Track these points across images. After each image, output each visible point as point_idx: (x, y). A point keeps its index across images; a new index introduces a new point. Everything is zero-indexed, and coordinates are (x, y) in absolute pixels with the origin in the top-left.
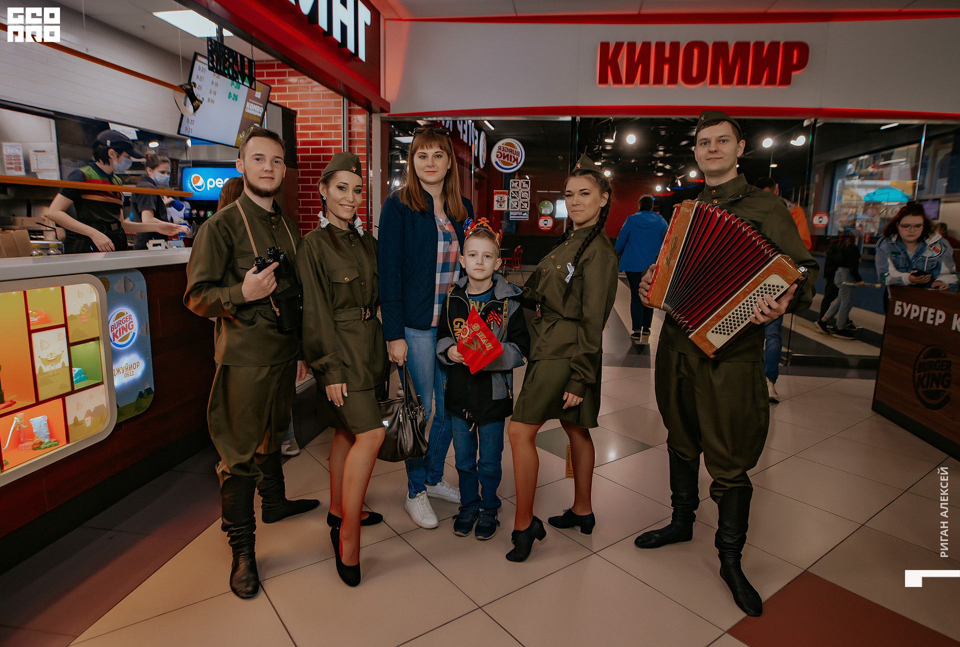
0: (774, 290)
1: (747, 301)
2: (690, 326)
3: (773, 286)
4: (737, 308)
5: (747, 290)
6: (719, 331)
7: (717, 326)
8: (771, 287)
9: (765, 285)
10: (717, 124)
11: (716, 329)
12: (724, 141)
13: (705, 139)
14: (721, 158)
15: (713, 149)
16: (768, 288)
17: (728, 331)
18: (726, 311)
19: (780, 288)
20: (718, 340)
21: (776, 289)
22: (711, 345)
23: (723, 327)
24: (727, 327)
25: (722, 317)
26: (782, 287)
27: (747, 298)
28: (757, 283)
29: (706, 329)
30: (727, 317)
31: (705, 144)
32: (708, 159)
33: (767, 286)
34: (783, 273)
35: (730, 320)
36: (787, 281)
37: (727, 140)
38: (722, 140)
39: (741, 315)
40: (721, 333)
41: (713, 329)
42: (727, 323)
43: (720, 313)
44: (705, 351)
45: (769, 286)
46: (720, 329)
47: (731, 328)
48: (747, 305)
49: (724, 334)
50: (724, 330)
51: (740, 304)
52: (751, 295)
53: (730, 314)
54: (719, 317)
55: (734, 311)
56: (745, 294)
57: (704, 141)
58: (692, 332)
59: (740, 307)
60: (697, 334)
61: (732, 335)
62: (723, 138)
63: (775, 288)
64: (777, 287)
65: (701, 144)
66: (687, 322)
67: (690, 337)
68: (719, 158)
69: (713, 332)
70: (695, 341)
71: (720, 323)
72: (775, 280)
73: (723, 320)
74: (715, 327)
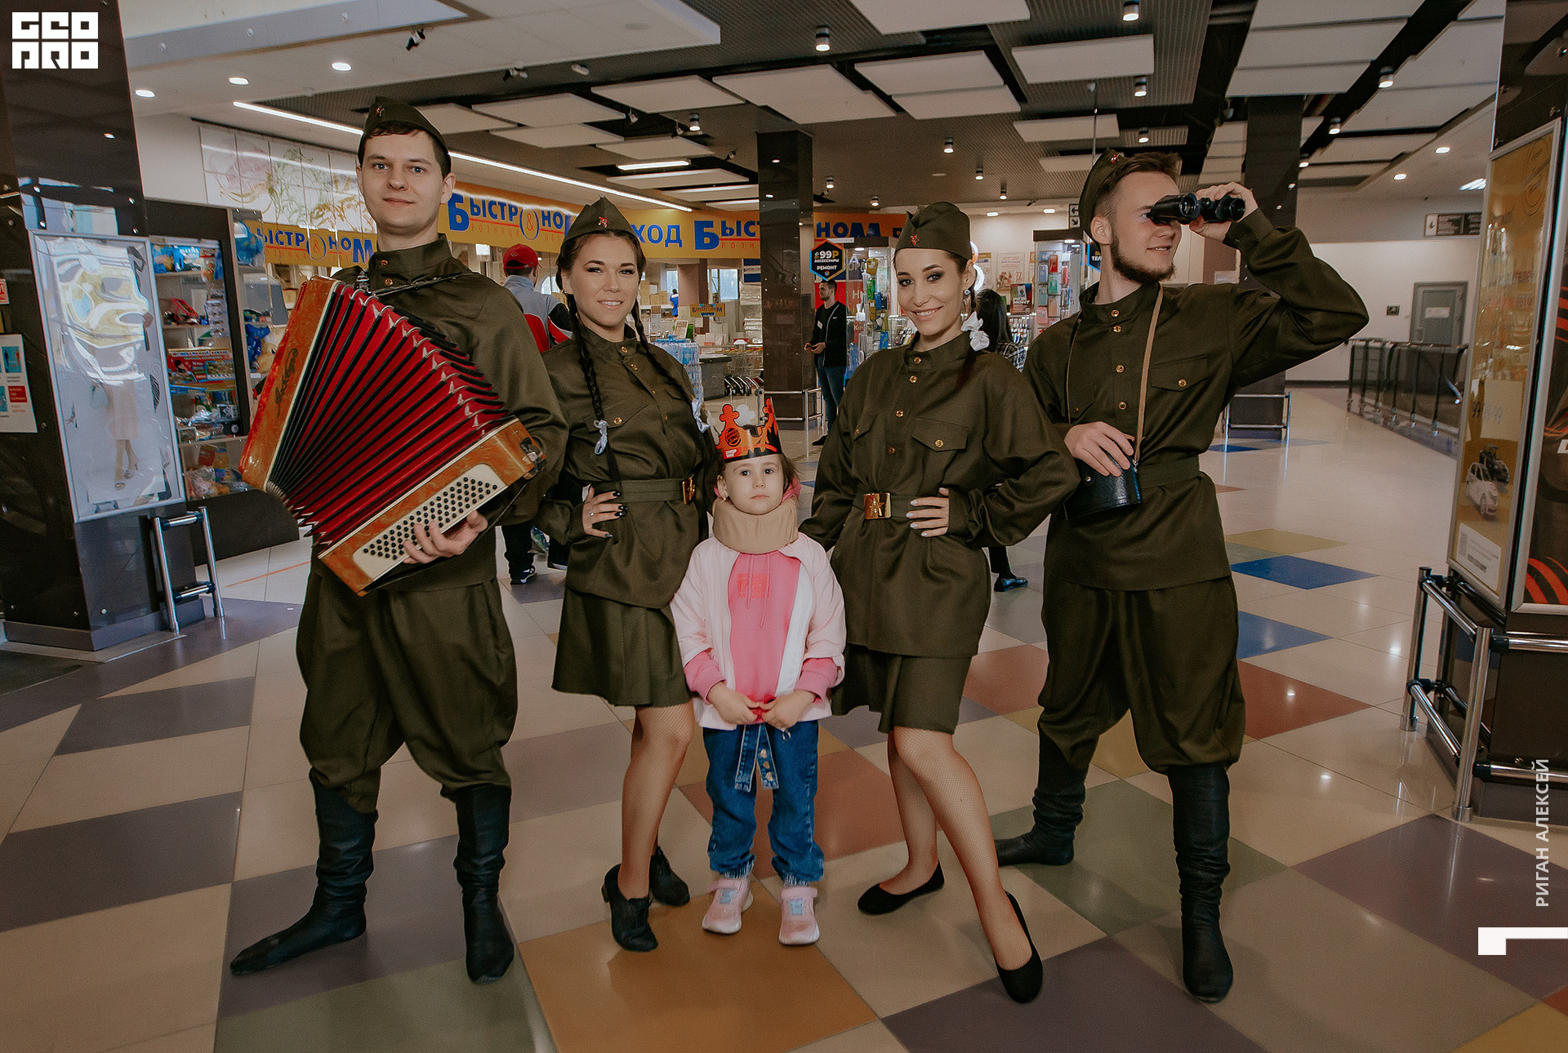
0: (481, 491)
3: (480, 483)
4: (413, 513)
6: (376, 551)
7: (373, 541)
8: (476, 485)
9: (466, 480)
11: (372, 546)
12: (418, 169)
13: (382, 158)
14: (413, 203)
15: (397, 183)
16: (470, 485)
17: (394, 552)
18: (392, 517)
19: (490, 488)
20: (374, 566)
21: (485, 489)
22: (361, 575)
23: (386, 544)
24: (393, 545)
25: (384, 527)
26: (495, 487)
27: (433, 498)
28: (454, 473)
29: (355, 544)
30: (393, 527)
31: (381, 166)
32: (386, 200)
33: (469, 483)
34: (498, 465)
35: (400, 534)
36: (503, 478)
37: (425, 170)
38: (416, 168)
40: (379, 555)
41: (366, 546)
42: (393, 539)
43: (381, 519)
45: (473, 482)
46: (379, 548)
48: (432, 510)
49: (386, 557)
50: (387, 550)
51: (420, 508)
52: (440, 494)
53: (400, 522)
54: (379, 526)
55: (406, 518)
56: (430, 490)
57: (381, 161)
58: (327, 547)
60: (334, 552)
62: (417, 164)
64: (486, 485)
65: (374, 165)
66: (315, 523)
67: (322, 556)
68: (408, 203)
69: (366, 551)
71: (380, 537)
72: (482, 473)
73: (386, 532)
74: (370, 543)
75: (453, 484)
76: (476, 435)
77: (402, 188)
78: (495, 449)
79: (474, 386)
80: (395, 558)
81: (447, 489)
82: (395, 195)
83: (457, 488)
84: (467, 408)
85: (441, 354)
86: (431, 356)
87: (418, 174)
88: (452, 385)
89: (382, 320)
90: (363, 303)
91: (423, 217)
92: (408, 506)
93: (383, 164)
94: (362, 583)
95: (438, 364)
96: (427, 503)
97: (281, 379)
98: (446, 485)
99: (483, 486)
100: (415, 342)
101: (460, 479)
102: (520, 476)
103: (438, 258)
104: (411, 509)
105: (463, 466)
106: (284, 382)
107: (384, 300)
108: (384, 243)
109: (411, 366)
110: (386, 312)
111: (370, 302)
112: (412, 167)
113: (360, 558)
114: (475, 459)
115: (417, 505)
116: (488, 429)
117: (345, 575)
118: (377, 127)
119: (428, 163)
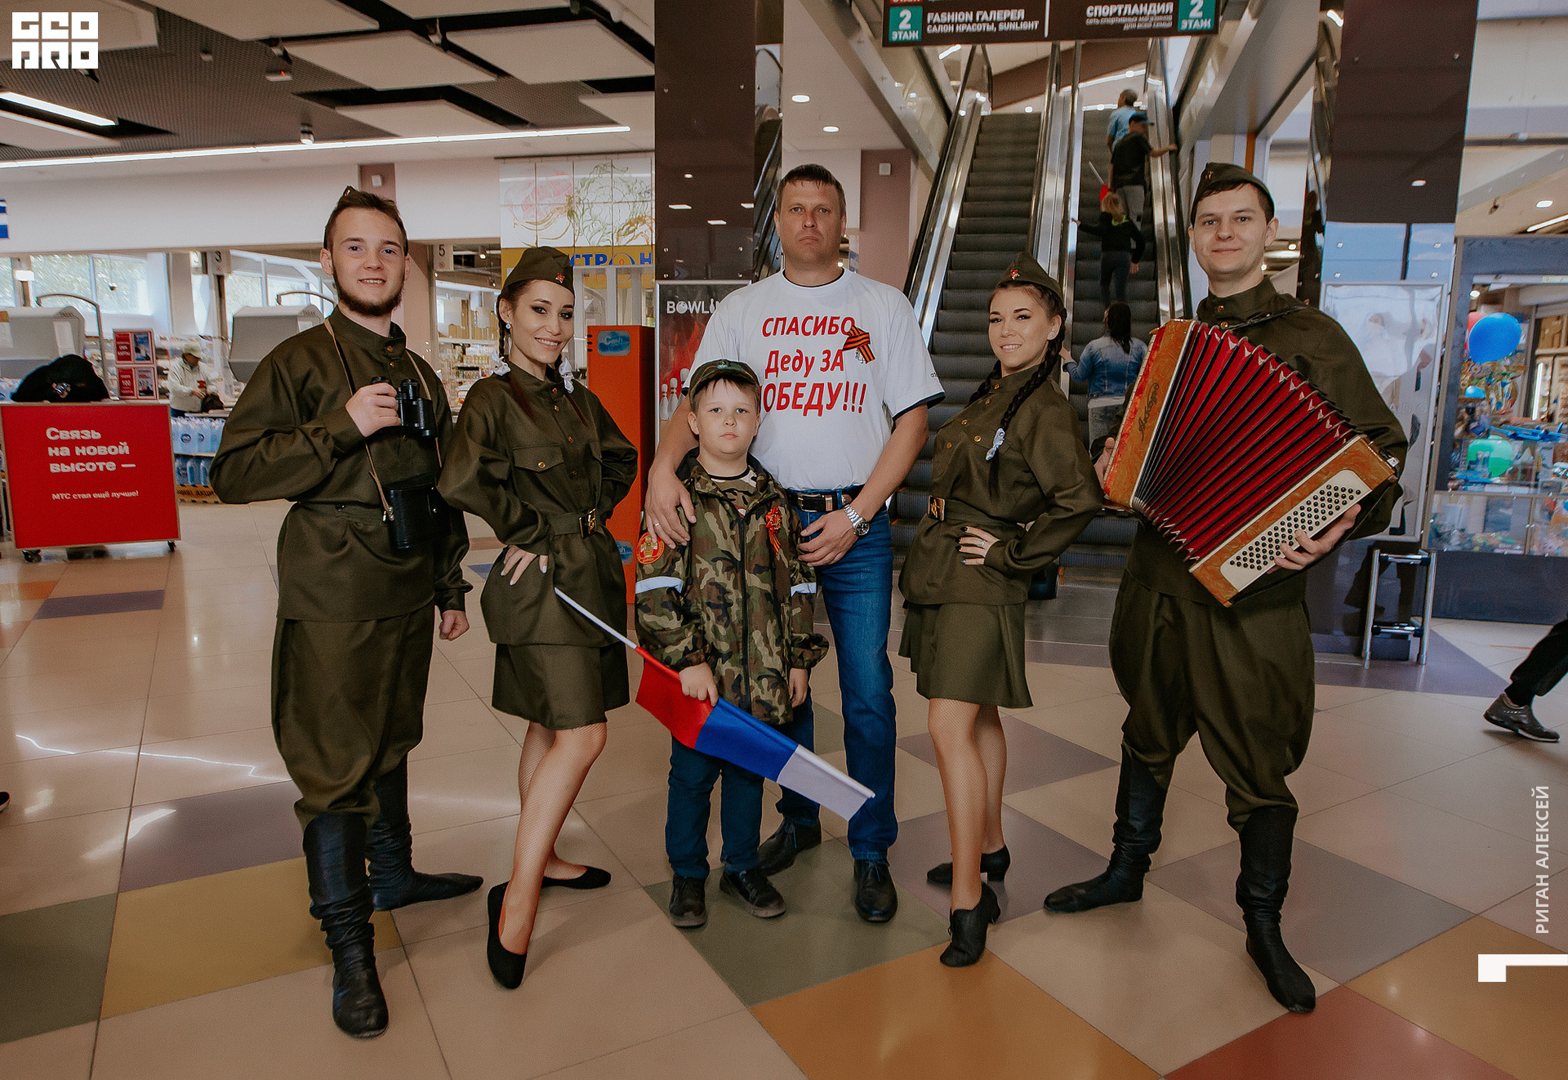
0: (1344, 497)
1: (1295, 513)
2: (1191, 550)
3: (1343, 490)
4: (1277, 524)
5: (1297, 494)
6: (1243, 563)
7: (1239, 553)
8: (1339, 492)
9: (1329, 487)
10: (1232, 189)
11: (1238, 558)
12: (1243, 219)
13: (1211, 215)
14: (1240, 249)
15: (1224, 234)
16: (1333, 492)
17: (1258, 562)
18: (1258, 529)
19: (1354, 494)
20: (1238, 576)
21: (1348, 495)
22: (1229, 586)
23: (1251, 555)
24: (1258, 556)
25: (1250, 539)
26: (1358, 493)
27: (1296, 508)
28: (1316, 483)
29: (1221, 558)
30: (1258, 539)
31: (1210, 222)
32: (1215, 251)
33: (1332, 490)
34: (1361, 469)
35: (1264, 545)
36: (1368, 483)
37: (1250, 219)
38: (1241, 218)
39: (1283, 536)
40: (1246, 566)
41: (1234, 558)
42: (1257, 550)
43: (1248, 531)
44: (1217, 595)
45: (1337, 488)
46: (1245, 559)
47: (1265, 557)
48: (1296, 520)
49: (1252, 567)
50: (1252, 561)
51: (1284, 519)
52: (1303, 503)
53: (1264, 534)
54: (1246, 538)
55: (1271, 529)
56: (1293, 501)
57: (1210, 218)
58: (1195, 562)
59: (1282, 524)
60: (1204, 565)
61: (1265, 569)
62: (1244, 214)
63: (1346, 493)
64: (1351, 491)
65: (1204, 223)
66: (1184, 540)
67: (1191, 570)
68: (1235, 250)
69: (1232, 563)
70: (1200, 578)
71: (1245, 548)
72: (1346, 479)
73: (1252, 543)
74: (1236, 555)
75: (1316, 493)
76: (1338, 444)
77: (1229, 237)
78: (1358, 454)
80: (1259, 568)
81: (1310, 498)
82: (1222, 245)
83: (1320, 496)
84: (1328, 422)
86: (1288, 380)
87: (1244, 223)
88: (1311, 403)
89: (1238, 352)
90: (1219, 339)
91: (1249, 259)
92: (1273, 517)
94: (1228, 594)
95: (1295, 386)
96: (1290, 513)
98: (1311, 493)
100: (1272, 368)
101: (1323, 487)
102: (1384, 478)
103: (1266, 296)
104: (1277, 520)
105: (1327, 474)
108: (1216, 289)
112: (1237, 218)
113: (1228, 570)
114: (1337, 466)
115: (1282, 516)
116: (1349, 438)
118: (1206, 190)
119: (1252, 211)
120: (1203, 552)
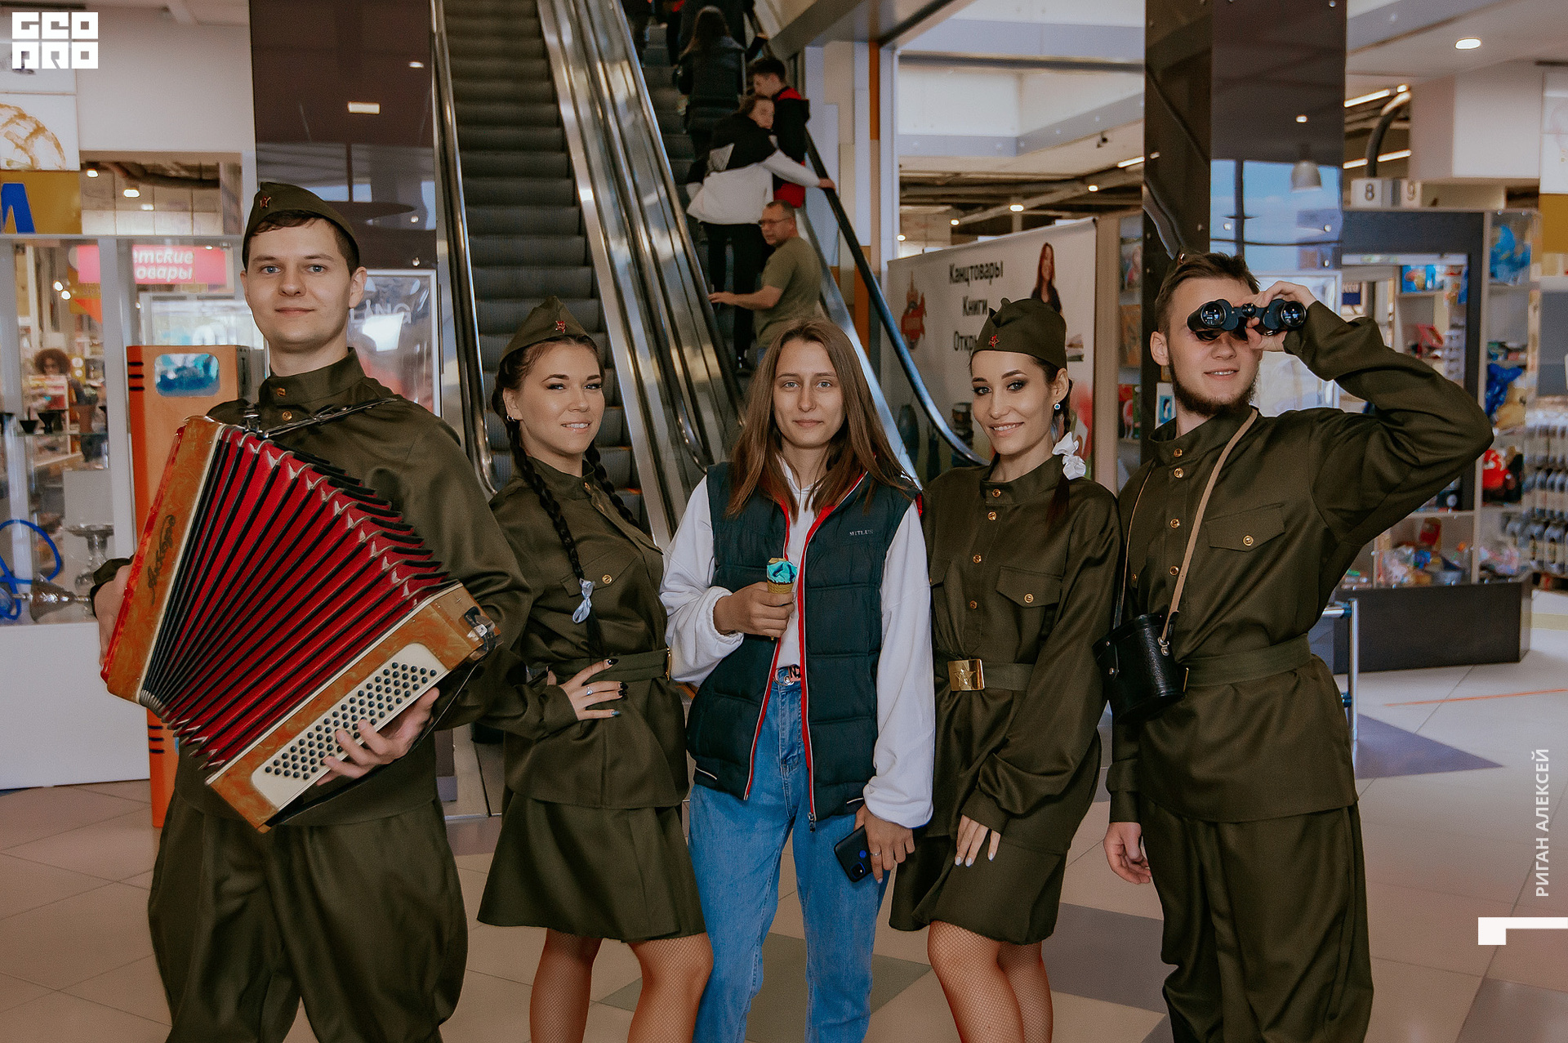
75: (379, 672)
76: (407, 606)
77: (298, 293)
78: (430, 622)
79: (402, 545)
80: (306, 777)
81: (370, 679)
82: (290, 303)
83: (384, 678)
84: (395, 574)
85: (359, 507)
86: (345, 513)
87: (318, 274)
88: (374, 546)
89: (279, 471)
90: (254, 450)
91: (327, 325)
92: (321, 706)
93: (272, 266)
94: (264, 814)
95: (354, 521)
96: (345, 701)
97: (154, 555)
98: (369, 674)
99: (417, 673)
100: (323, 494)
101: (387, 666)
102: (464, 655)
103: (349, 380)
104: (326, 710)
105: (390, 648)
106: (159, 559)
107: (279, 443)
108: (279, 365)
109: (321, 527)
110: (285, 460)
111: (263, 449)
112: (308, 266)
113: (262, 781)
114: (405, 638)
115: (333, 704)
116: (421, 597)
117: (241, 804)
118: (263, 221)
119: (330, 258)
120: (227, 754)
